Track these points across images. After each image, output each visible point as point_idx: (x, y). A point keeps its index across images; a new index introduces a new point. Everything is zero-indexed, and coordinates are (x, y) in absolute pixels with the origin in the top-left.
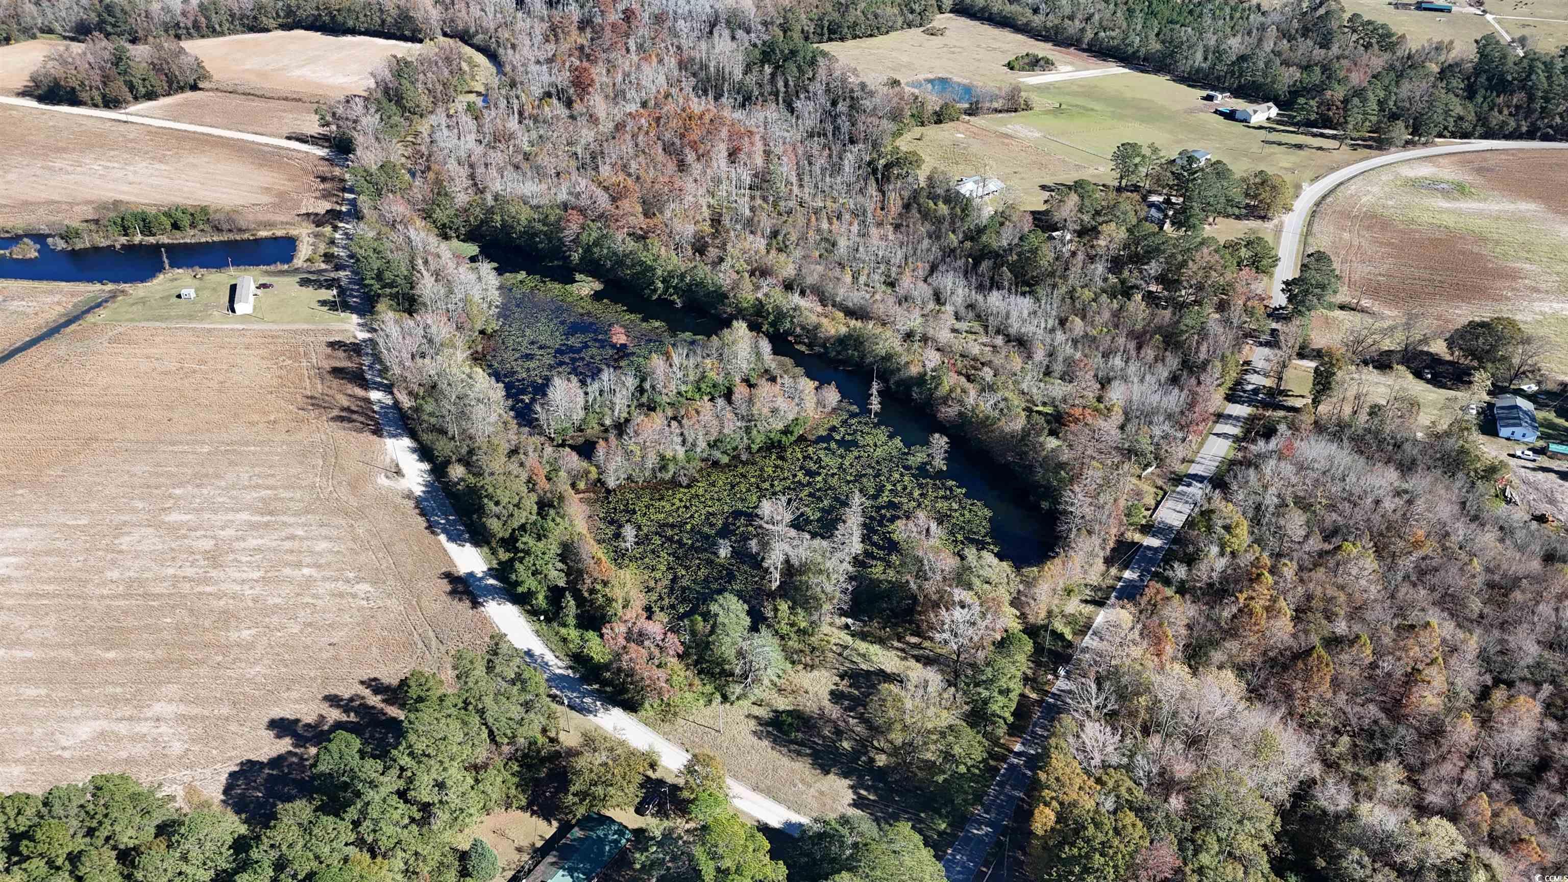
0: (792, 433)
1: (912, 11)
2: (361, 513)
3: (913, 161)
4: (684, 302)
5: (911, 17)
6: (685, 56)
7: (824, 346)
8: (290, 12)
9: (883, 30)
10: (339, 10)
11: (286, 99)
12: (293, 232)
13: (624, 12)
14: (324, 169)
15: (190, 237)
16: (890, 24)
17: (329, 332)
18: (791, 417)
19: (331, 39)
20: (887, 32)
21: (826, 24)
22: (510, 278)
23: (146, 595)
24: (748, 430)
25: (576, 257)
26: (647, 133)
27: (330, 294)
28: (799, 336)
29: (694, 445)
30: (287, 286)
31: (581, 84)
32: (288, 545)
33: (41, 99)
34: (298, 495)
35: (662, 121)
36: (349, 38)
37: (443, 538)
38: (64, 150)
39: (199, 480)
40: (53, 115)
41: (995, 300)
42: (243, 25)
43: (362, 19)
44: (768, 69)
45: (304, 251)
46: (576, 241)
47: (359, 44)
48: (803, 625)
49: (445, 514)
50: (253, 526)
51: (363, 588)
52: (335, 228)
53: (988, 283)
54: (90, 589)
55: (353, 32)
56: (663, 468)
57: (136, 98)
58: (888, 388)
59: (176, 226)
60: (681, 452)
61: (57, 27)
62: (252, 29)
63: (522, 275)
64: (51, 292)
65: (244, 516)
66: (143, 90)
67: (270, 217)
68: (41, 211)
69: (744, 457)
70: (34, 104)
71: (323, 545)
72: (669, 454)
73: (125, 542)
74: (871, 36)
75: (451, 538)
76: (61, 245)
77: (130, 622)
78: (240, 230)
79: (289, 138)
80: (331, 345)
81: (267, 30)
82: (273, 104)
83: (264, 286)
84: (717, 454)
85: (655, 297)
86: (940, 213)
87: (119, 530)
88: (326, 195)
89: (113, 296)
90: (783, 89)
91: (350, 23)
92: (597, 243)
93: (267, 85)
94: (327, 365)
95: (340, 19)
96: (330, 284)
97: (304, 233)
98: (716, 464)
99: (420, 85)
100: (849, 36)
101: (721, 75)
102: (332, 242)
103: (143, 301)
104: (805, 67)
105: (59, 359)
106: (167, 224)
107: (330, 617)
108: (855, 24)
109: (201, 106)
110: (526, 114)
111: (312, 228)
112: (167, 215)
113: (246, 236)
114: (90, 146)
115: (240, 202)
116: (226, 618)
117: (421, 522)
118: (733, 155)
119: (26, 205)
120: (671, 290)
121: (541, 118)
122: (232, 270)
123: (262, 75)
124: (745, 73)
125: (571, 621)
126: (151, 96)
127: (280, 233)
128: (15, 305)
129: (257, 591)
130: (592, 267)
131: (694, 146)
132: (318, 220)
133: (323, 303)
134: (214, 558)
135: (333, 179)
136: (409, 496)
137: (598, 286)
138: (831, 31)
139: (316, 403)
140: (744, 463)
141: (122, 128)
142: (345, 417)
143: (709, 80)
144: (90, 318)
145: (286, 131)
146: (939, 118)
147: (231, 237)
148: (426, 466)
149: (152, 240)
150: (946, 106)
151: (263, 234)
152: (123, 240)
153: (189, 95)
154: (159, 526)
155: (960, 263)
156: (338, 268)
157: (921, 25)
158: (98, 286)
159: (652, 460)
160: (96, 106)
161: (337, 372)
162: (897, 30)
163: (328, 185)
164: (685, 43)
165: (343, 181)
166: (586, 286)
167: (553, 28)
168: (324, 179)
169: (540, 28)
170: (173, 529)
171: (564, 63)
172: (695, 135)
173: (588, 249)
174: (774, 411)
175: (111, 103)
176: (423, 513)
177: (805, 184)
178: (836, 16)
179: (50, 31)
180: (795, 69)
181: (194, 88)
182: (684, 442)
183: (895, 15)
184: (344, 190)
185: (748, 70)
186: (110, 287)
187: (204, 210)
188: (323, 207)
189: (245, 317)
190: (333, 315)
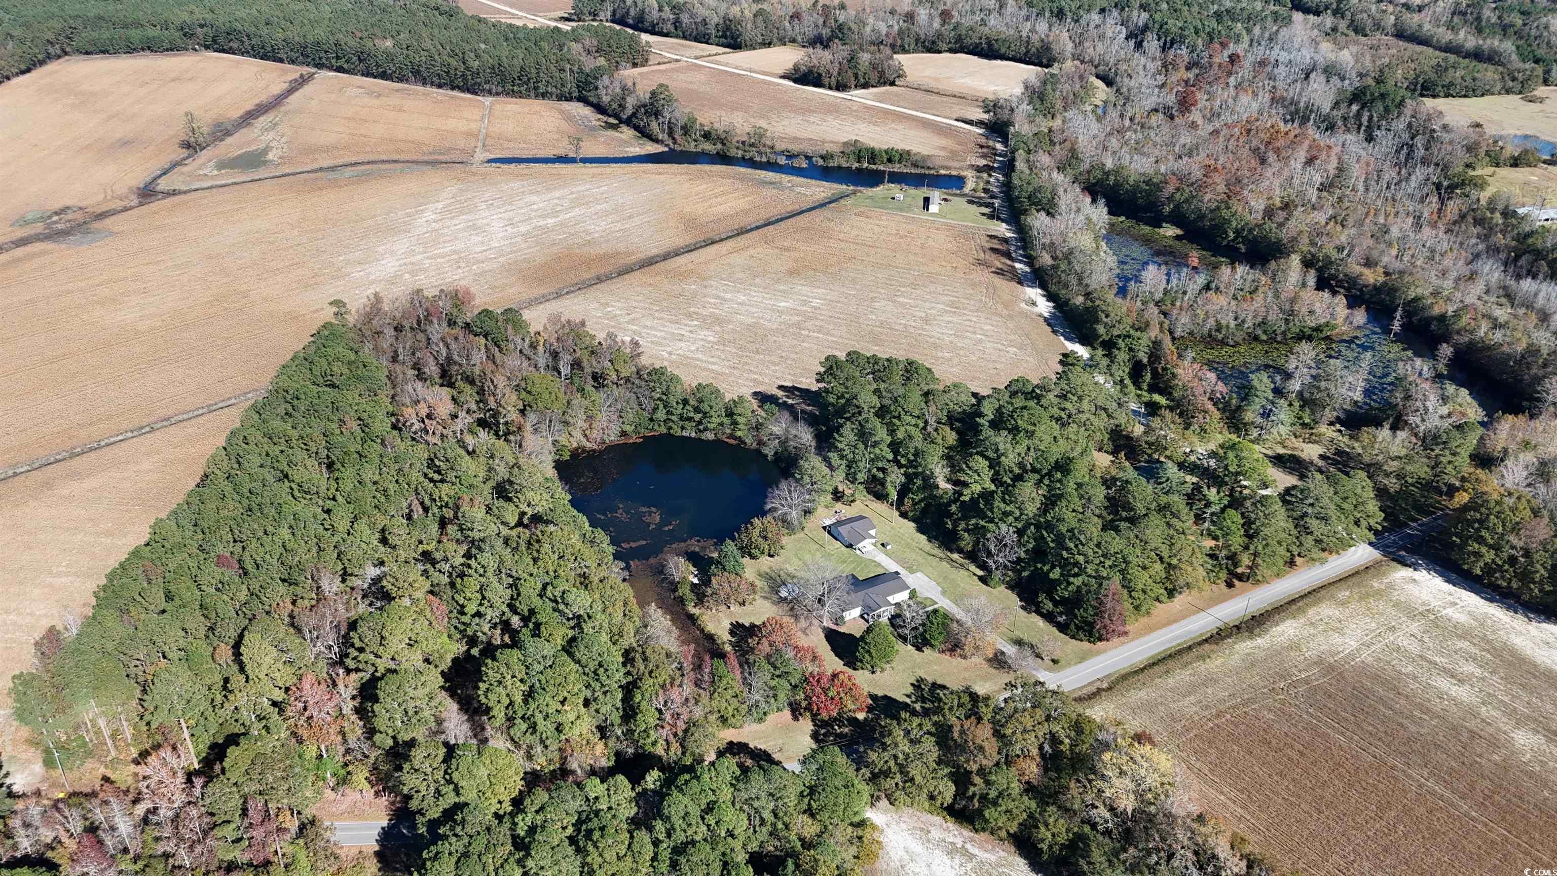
0: (1321, 331)
1: (1514, 79)
2: (1011, 317)
3: (1480, 184)
4: (1247, 249)
5: (1511, 84)
6: (1278, 94)
7: (1361, 290)
8: (959, 39)
9: (1479, 92)
10: (996, 41)
11: (954, 96)
12: (963, 173)
13: (1230, 57)
14: (983, 141)
15: (896, 168)
16: (1487, 87)
17: (988, 230)
18: (1323, 321)
19: (985, 61)
20: (1483, 95)
21: (1421, 80)
22: (1114, 219)
23: (891, 329)
24: (1287, 321)
25: (1167, 209)
26: (1238, 140)
27: (986, 210)
28: (1341, 281)
29: (1243, 321)
30: (960, 203)
31: (1185, 103)
32: (968, 323)
33: (796, 81)
34: (972, 303)
35: (1253, 132)
36: (999, 62)
37: (1062, 338)
38: (814, 112)
39: (914, 286)
40: (804, 91)
41: (1527, 285)
42: (924, 47)
43: (1013, 48)
44: (1355, 108)
45: (970, 185)
46: (1171, 198)
47: (1007, 66)
48: (1307, 420)
49: (1063, 328)
50: (946, 312)
51: (1013, 350)
52: (990, 175)
53: (1524, 272)
54: (861, 320)
55: (1003, 57)
56: (1218, 330)
57: (856, 86)
58: (1410, 322)
59: (890, 160)
60: (1233, 324)
61: (799, 39)
62: (930, 51)
63: (1123, 218)
64: (818, 186)
65: (942, 307)
66: (862, 81)
67: (946, 163)
68: (805, 144)
69: (1279, 338)
70: (791, 84)
71: (989, 327)
72: (1224, 322)
73: (877, 305)
74: (1465, 96)
75: (1067, 339)
76: (821, 162)
77: (883, 337)
78: (929, 168)
79: (957, 120)
80: (990, 236)
81: (939, 52)
82: (945, 99)
83: (946, 200)
84: (1259, 332)
85: (1225, 243)
86: (1494, 221)
87: (873, 299)
88: (984, 156)
89: (854, 193)
90: (1366, 123)
91: (1003, 50)
92: (1187, 201)
93: (941, 87)
94: (988, 245)
95: (996, 46)
96: (987, 205)
97: (970, 174)
98: (1256, 338)
99: (1058, 93)
100: (1442, 94)
101: (1310, 109)
102: (988, 182)
103: (871, 198)
104: (1392, 108)
105: (829, 219)
106: (885, 157)
107: (994, 358)
108: (1452, 84)
109: (897, 95)
110: (1136, 121)
111: (974, 173)
112: (886, 152)
113: (932, 172)
114: (829, 112)
115: (925, 153)
116: (935, 346)
117: (1049, 329)
118: (1310, 161)
119: (795, 139)
120: (1240, 240)
121: (1147, 125)
122: (925, 189)
123: (936, 79)
124: (1332, 109)
125: (1145, 386)
126: (865, 86)
127: (954, 173)
128: (798, 189)
129: (952, 338)
130: (1177, 219)
131: (1277, 151)
132: (979, 169)
133: (983, 214)
134: (926, 321)
135: (988, 147)
136: (1041, 315)
137: (1179, 232)
138: (1424, 88)
139: (980, 263)
140: (1278, 343)
141: (849, 104)
142: (1000, 272)
143: (1297, 111)
144: (843, 202)
145: (955, 116)
146: (1515, 163)
147: (923, 171)
148: (1051, 304)
149: (874, 167)
150: (1526, 152)
151: (943, 172)
152: (857, 165)
153: (888, 88)
154: (894, 302)
155: (1503, 256)
156: (992, 197)
157: (1520, 93)
158: (845, 187)
159: (1211, 322)
160: (830, 88)
161: (993, 250)
162: (1493, 94)
163: (985, 150)
164: (1280, 85)
165: (994, 149)
166: (1170, 231)
167: (1165, 66)
168: (982, 147)
169: (1152, 66)
170: (903, 305)
171: (1172, 89)
172: (1280, 143)
173: (1178, 206)
174: (1311, 312)
175: (841, 87)
176: (1049, 325)
177: (1371, 189)
178: (1433, 76)
179: (793, 41)
180: (1381, 108)
181: (892, 84)
182: (1236, 319)
183: (1495, 81)
184: (995, 155)
185: (1336, 105)
186: (851, 188)
187: (908, 153)
188: (982, 162)
189: (933, 214)
190: (990, 221)
